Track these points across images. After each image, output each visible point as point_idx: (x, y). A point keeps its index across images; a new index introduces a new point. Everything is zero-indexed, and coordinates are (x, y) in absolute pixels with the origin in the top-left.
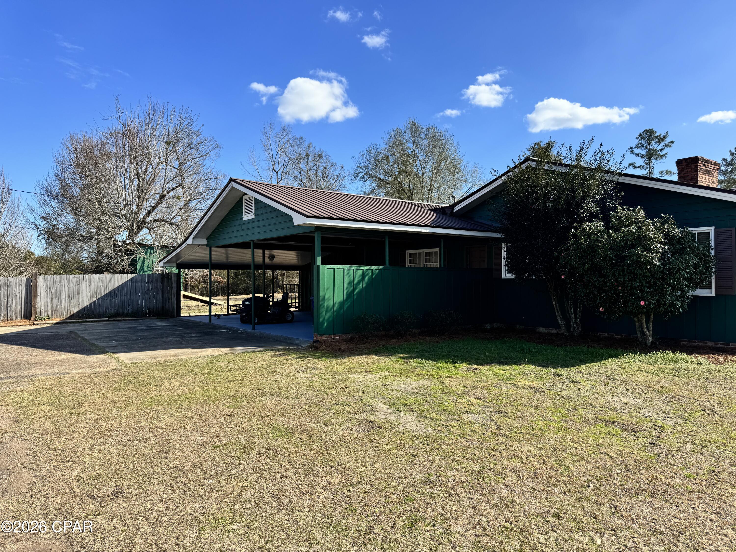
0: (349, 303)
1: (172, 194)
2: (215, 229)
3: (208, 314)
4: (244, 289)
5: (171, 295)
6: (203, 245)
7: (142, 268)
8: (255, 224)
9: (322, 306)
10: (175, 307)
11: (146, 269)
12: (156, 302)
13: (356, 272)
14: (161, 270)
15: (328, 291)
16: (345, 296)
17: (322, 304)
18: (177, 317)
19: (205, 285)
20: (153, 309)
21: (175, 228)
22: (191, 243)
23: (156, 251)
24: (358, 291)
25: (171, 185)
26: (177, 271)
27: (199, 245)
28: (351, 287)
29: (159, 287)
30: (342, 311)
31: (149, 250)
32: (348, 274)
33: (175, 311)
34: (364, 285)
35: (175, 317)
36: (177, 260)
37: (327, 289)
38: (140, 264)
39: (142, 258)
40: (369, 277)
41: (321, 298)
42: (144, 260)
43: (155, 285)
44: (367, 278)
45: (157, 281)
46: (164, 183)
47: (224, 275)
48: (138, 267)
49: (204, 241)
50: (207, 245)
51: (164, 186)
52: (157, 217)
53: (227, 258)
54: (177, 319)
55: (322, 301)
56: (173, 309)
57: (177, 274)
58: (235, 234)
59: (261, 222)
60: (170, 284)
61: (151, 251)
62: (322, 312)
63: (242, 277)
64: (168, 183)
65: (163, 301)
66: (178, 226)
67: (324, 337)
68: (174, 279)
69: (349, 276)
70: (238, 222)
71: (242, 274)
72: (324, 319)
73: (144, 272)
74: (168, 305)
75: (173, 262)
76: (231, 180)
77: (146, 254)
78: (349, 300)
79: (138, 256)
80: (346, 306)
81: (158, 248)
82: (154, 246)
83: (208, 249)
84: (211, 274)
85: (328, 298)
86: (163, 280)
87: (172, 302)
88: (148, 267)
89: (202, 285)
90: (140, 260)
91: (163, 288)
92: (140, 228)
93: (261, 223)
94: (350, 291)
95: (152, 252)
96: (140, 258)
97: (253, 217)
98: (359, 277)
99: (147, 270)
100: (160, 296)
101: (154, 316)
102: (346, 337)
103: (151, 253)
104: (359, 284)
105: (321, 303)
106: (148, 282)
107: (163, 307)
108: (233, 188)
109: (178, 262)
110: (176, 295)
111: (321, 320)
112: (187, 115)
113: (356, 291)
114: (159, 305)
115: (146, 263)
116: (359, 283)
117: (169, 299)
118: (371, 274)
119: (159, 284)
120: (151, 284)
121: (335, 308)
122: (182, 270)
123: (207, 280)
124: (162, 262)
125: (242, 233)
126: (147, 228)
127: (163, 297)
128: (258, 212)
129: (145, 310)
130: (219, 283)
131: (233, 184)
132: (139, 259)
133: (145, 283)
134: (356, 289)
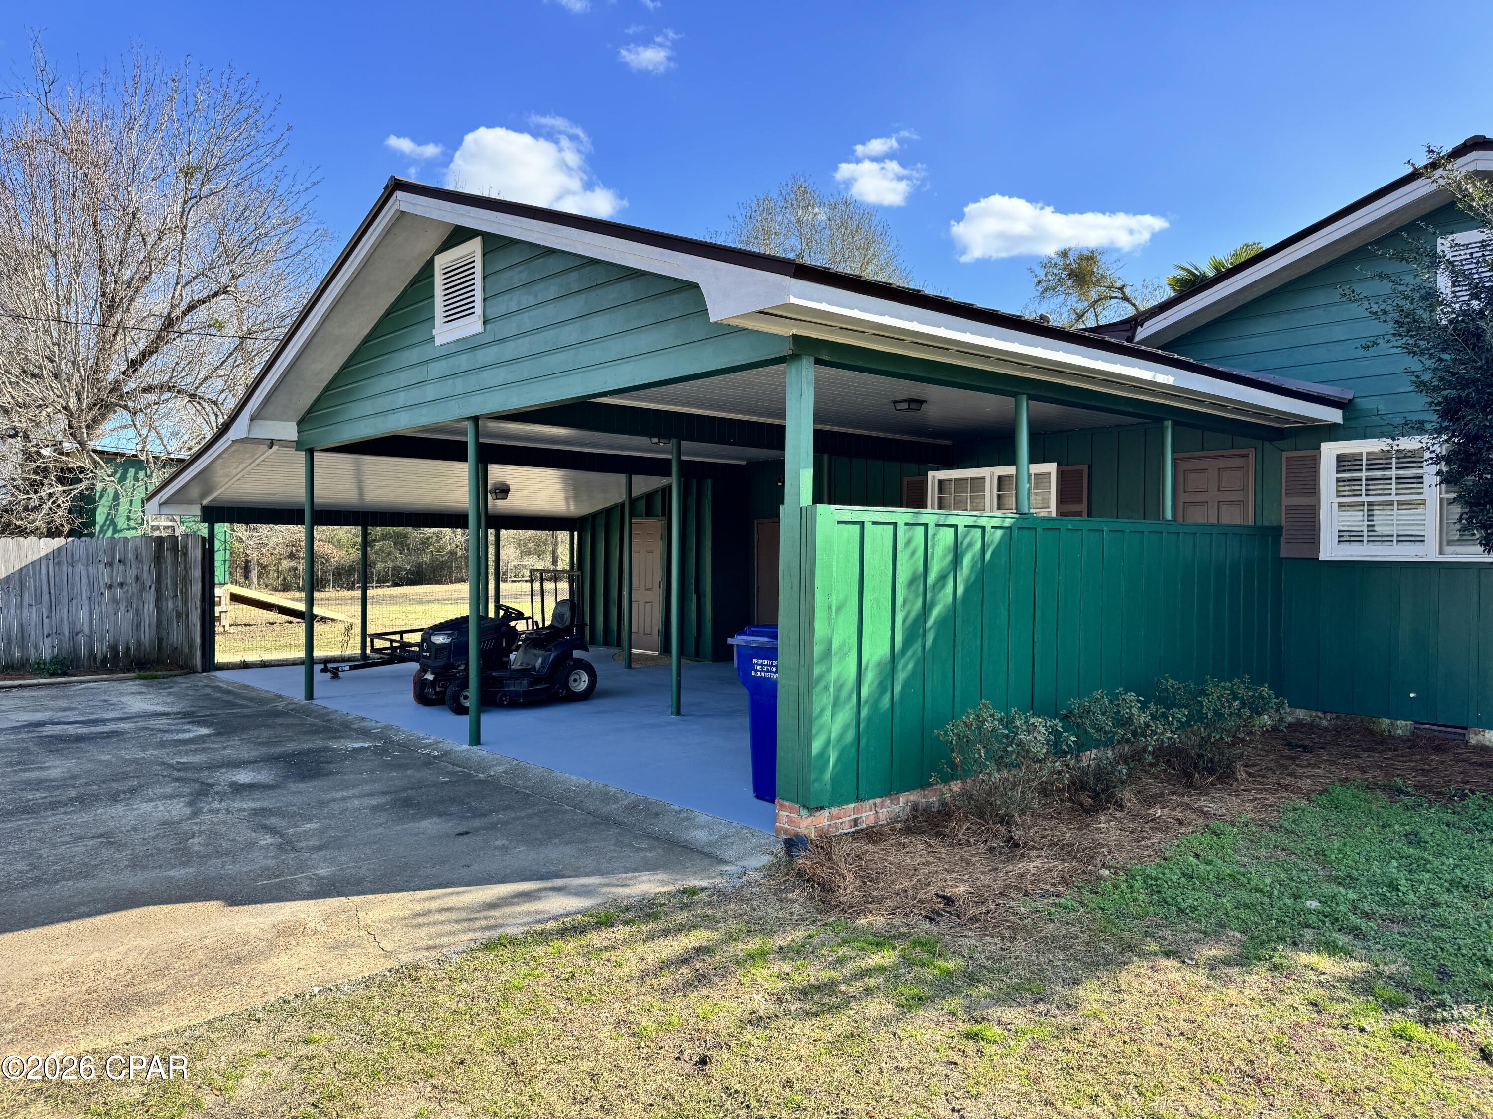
0: (910, 666)
1: (201, 314)
2: (327, 389)
3: (301, 654)
4: (387, 573)
5: (185, 603)
6: (285, 443)
7: (111, 521)
8: (485, 356)
9: (821, 686)
10: (198, 640)
11: (121, 522)
12: (138, 626)
13: (934, 535)
14: (166, 528)
15: (842, 617)
16: (899, 638)
17: (821, 677)
18: (203, 671)
19: (293, 564)
20: (128, 649)
21: (208, 409)
22: (244, 435)
23: (152, 473)
24: (939, 615)
25: (197, 291)
26: (203, 529)
27: (272, 443)
28: (917, 596)
29: (147, 580)
30: (886, 701)
31: (132, 471)
32: (908, 542)
33: (198, 653)
34: (960, 591)
35: (195, 672)
36: (203, 496)
37: (839, 609)
38: (106, 510)
39: (111, 492)
40: (974, 557)
41: (818, 649)
42: (116, 497)
43: (135, 572)
44: (967, 561)
45: (142, 562)
46: (177, 284)
47: (339, 540)
48: (100, 518)
49: (289, 431)
50: (299, 445)
51: (177, 293)
52: (157, 380)
53: (361, 489)
54: (202, 679)
55: (820, 662)
56: (191, 646)
57: (203, 538)
58: (401, 399)
59: (511, 345)
60: (181, 569)
61: (137, 473)
62: (822, 711)
63: (383, 546)
64: (187, 284)
65: (159, 624)
66: (215, 403)
67: (822, 819)
68: (195, 553)
69: (913, 553)
70: (412, 355)
71: (384, 537)
72: (828, 742)
73: (116, 531)
74: (175, 637)
75: (191, 502)
76: (397, 185)
77: (123, 479)
78: (910, 653)
79: (99, 486)
80: (901, 677)
81: (155, 463)
82: (143, 458)
83: (302, 456)
84: (311, 539)
85: (842, 645)
86: (159, 559)
87: (187, 626)
88: (129, 519)
89: (286, 564)
90: (104, 499)
91: (159, 581)
92: (103, 408)
93: (510, 350)
94: (913, 615)
95: (141, 474)
96: (104, 490)
97: (478, 327)
98: (944, 557)
99: (126, 526)
100: (149, 607)
101: (129, 671)
102: (897, 808)
103: (136, 479)
104: (943, 586)
105: (817, 671)
106: (110, 564)
107: (160, 640)
108: (402, 214)
109: (205, 502)
110: (198, 604)
111: (817, 746)
112: (243, 94)
113: (935, 613)
114: (147, 635)
115: (123, 508)
116: (942, 578)
117: (179, 615)
118: (978, 545)
119: (146, 568)
120: (122, 568)
121: (865, 691)
122: (218, 526)
123: (297, 551)
124: (156, 501)
125: (430, 392)
126: (126, 407)
127: (159, 608)
128: (500, 307)
129: (101, 648)
130: (327, 560)
131: (402, 201)
132: (101, 496)
133: (101, 566)
134: (933, 604)
